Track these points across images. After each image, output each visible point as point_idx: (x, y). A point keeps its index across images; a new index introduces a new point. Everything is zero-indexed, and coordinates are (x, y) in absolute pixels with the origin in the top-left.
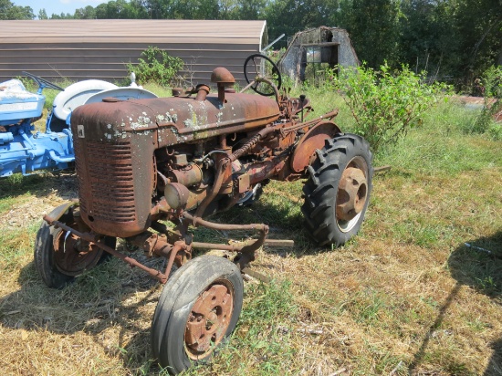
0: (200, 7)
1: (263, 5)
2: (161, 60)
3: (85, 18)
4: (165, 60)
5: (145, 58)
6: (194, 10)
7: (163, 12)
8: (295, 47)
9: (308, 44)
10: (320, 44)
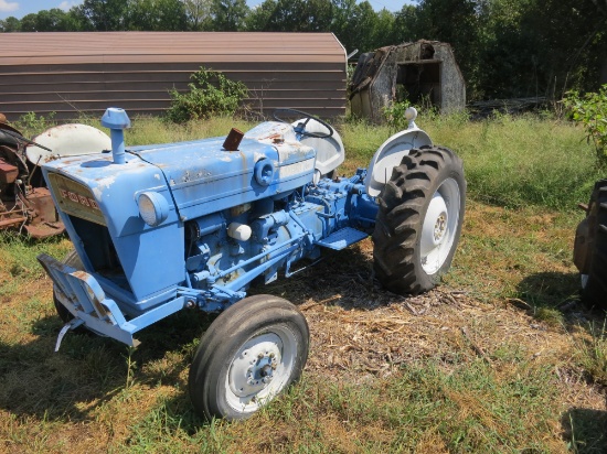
0: (162, 17)
1: (242, 15)
2: (217, 84)
3: (8, 30)
4: (223, 85)
5: (196, 82)
6: (156, 21)
7: (114, 24)
8: (388, 65)
9: (404, 62)
10: (419, 61)
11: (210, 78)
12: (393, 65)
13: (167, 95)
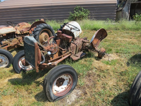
2: (81, 10)
4: (83, 11)
5: (75, 10)
8: (128, 3)
9: (133, 3)
10: (137, 2)
11: (79, 9)
12: (129, 3)
13: (69, 14)
